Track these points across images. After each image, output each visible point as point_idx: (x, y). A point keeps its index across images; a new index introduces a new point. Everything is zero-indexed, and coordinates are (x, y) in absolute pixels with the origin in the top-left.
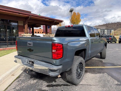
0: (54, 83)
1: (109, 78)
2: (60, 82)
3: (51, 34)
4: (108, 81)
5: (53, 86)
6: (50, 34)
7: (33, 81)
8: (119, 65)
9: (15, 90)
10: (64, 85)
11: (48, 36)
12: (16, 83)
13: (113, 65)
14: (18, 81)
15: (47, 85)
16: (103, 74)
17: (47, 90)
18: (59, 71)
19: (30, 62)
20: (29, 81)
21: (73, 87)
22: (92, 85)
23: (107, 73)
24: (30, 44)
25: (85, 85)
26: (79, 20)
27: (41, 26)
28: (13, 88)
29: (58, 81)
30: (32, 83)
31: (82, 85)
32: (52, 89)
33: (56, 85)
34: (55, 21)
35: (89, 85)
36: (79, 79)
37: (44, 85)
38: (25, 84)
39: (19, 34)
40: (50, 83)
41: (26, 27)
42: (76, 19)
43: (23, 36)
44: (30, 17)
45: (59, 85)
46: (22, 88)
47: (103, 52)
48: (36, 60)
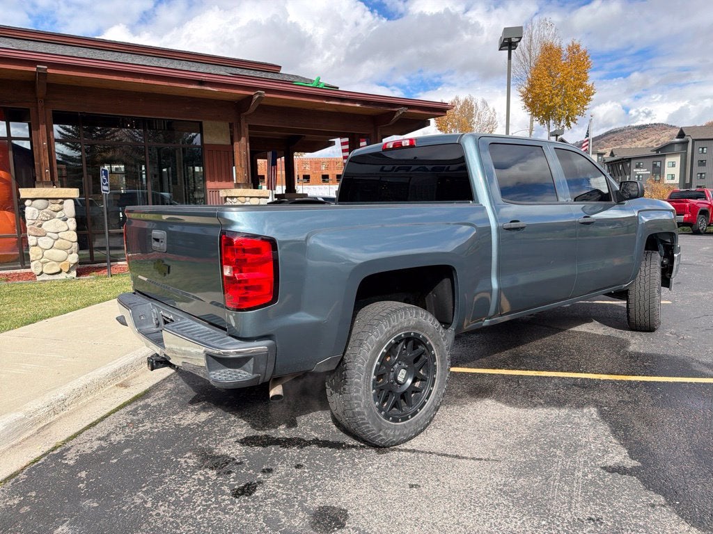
0: (281, 431)
5: (268, 442)
7: (193, 417)
9: (104, 444)
10: (325, 444)
12: (122, 418)
14: (134, 412)
15: (245, 436)
16: (570, 413)
17: (232, 456)
18: (252, 366)
19: (166, 322)
20: (177, 413)
21: (359, 458)
22: (466, 458)
23: (601, 407)
24: (157, 240)
25: (431, 453)
26: (582, 91)
27: (333, 144)
28: (101, 435)
29: (306, 423)
30: (185, 423)
31: (414, 451)
32: (255, 455)
33: (285, 442)
34: (396, 109)
35: (450, 456)
36: (396, 420)
37: (230, 437)
38: (155, 424)
39: (208, 191)
40: (262, 429)
41: (240, 153)
42: (562, 84)
43: (228, 199)
44: (257, 96)
45: (300, 443)
46: (133, 441)
47: (638, 290)
48: (181, 312)
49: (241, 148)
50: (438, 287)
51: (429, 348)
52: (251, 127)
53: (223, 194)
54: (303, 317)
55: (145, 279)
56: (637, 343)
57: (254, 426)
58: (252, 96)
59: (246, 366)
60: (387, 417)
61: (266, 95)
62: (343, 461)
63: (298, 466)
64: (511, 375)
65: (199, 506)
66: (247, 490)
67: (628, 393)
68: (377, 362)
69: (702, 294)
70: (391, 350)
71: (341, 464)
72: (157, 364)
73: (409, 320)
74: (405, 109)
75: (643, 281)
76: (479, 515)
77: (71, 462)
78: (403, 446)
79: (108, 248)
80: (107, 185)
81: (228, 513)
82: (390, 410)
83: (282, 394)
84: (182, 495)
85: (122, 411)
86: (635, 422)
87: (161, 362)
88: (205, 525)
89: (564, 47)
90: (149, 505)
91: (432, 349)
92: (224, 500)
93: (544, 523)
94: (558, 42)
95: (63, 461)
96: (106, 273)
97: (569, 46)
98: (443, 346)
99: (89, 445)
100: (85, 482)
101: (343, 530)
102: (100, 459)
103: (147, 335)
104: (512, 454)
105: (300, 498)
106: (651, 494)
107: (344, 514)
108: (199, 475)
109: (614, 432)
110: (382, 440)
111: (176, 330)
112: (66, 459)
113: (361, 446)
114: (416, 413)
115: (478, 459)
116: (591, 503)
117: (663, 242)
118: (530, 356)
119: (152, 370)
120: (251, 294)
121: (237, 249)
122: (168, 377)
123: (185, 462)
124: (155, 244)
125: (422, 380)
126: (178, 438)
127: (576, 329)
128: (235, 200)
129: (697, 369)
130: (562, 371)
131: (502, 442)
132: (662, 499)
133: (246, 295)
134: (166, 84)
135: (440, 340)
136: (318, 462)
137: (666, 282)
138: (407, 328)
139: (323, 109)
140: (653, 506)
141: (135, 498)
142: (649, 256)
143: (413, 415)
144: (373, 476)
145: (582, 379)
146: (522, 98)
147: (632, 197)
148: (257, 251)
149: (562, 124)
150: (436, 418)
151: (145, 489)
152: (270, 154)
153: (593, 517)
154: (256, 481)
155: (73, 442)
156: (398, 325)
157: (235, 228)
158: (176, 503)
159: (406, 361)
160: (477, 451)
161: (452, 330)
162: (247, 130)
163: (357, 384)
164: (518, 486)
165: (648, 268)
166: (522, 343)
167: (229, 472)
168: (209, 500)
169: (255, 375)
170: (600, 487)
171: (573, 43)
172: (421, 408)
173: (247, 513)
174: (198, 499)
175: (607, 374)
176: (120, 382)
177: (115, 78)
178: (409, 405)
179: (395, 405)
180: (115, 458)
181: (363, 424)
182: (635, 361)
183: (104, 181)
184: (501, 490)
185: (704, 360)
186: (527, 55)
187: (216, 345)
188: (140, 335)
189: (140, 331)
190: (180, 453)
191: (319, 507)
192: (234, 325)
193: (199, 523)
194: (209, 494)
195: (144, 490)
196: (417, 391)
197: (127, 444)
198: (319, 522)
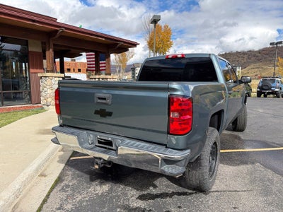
0: (152, 191)
1: (270, 174)
2: (167, 186)
3: (110, 74)
4: (271, 181)
6: (106, 74)
8: (277, 144)
10: (179, 194)
11: (103, 79)
12: (59, 194)
13: (266, 145)
14: (63, 190)
15: (138, 195)
17: (142, 207)
18: (184, 163)
20: (89, 188)
21: (200, 199)
22: (240, 191)
23: (259, 162)
24: (103, 98)
25: (225, 191)
26: (169, 43)
27: (81, 55)
28: (56, 206)
29: (161, 185)
30: (99, 192)
31: (218, 191)
32: (153, 205)
33: (160, 196)
34: (119, 43)
35: (233, 191)
37: (131, 197)
38: (83, 195)
39: (31, 74)
40: (143, 191)
41: (49, 56)
43: (43, 77)
44: (61, 31)
45: (168, 195)
46: (80, 207)
54: (198, 137)
58: (58, 31)
61: (65, 31)
63: (179, 207)
71: (196, 203)
74: (122, 43)
109: (275, 172)
113: (195, 193)
115: (244, 191)
124: (100, 101)
126: (103, 201)
162: (53, 46)
171: (166, 25)
192: (174, 143)
197: (78, 209)
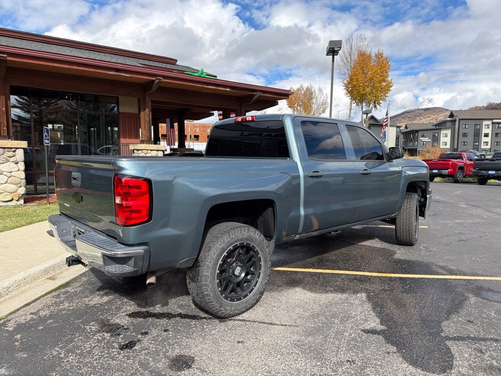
0: (157, 309)
2: (180, 307)
5: (147, 315)
7: (98, 299)
9: (34, 317)
10: (185, 317)
14: (58, 296)
15: (133, 311)
16: (349, 297)
17: (122, 324)
18: (133, 263)
19: (79, 234)
20: (87, 297)
21: (207, 325)
22: (277, 325)
23: (369, 293)
24: (75, 179)
25: (254, 321)
26: (384, 84)
27: (213, 114)
28: (33, 311)
29: (174, 304)
30: (92, 303)
31: (244, 320)
32: (138, 324)
33: (159, 315)
34: (255, 93)
35: (267, 323)
36: (232, 300)
37: (122, 312)
38: (71, 304)
39: (121, 145)
40: (144, 307)
41: (145, 119)
42: (371, 79)
43: (135, 151)
44: (157, 81)
45: (169, 316)
46: (55, 315)
47: (402, 218)
48: (89, 227)
49: (146, 116)
50: (265, 213)
51: (257, 253)
52: (152, 101)
53: (131, 147)
54: (170, 231)
55: (68, 205)
56: (401, 253)
57: (139, 306)
58: (154, 81)
59: (129, 263)
60: (226, 298)
61: (163, 80)
62: (196, 327)
63: (166, 331)
64: (315, 273)
65: (96, 355)
66: (130, 345)
67: (388, 284)
68: (220, 262)
69: (448, 222)
70: (230, 254)
71: (194, 329)
72: (72, 262)
73: (243, 234)
74: (261, 94)
75: (405, 213)
76: (279, 359)
77: (11, 329)
78: (237, 318)
79: (47, 184)
80: (48, 139)
81: (115, 360)
82: (229, 294)
83: (155, 283)
84: (86, 349)
85: (49, 295)
86: (388, 302)
87: (75, 261)
88: (99, 367)
89: (373, 55)
90: (62, 355)
91: (259, 254)
92: (113, 352)
93: (319, 363)
94: (369, 50)
95: (5, 328)
96: (46, 201)
97: (376, 54)
98: (266, 252)
99: (24, 317)
100: (20, 341)
101: (190, 370)
102: (31, 327)
103: (66, 242)
104: (307, 322)
105: (164, 350)
106: (389, 346)
107: (192, 359)
108: (98, 336)
109: (374, 309)
110: (223, 313)
111: (84, 239)
112: (7, 327)
113: (209, 318)
114: (247, 295)
115: (284, 325)
116: (351, 351)
117: (420, 187)
118: (330, 261)
119: (69, 266)
120: (134, 215)
121: (125, 186)
122: (84, 273)
123: (90, 328)
124: (73, 182)
125: (252, 274)
126: (86, 313)
127: (363, 243)
128: (140, 152)
129: (435, 270)
130: (349, 270)
131: (302, 314)
132: (395, 349)
133: (131, 216)
134: (93, 70)
135: (265, 248)
136: (179, 328)
137: (422, 213)
138: (241, 240)
139: (204, 91)
140: (388, 353)
141: (53, 351)
142: (410, 196)
143: (245, 297)
144: (215, 336)
145: (361, 275)
146: (344, 88)
147: (397, 158)
148: (138, 187)
149: (371, 106)
150: (261, 299)
151: (61, 345)
152: (168, 120)
153: (350, 359)
154: (136, 340)
155: (13, 316)
156: (235, 237)
157: (124, 172)
158: (81, 354)
159: (241, 261)
160: (285, 320)
161: (273, 242)
162: (150, 103)
163: (206, 275)
164: (307, 341)
165: (409, 204)
166: (326, 252)
167: (119, 335)
168: (104, 352)
169: (135, 269)
170: (358, 342)
171: (378, 52)
172: (250, 292)
173: (128, 359)
174: (96, 351)
175: (378, 272)
176: (49, 276)
177: (56, 65)
178: (243, 290)
179: (233, 290)
180: (41, 326)
181: (210, 302)
182: (397, 265)
183: (46, 136)
184: (295, 344)
185: (440, 264)
186: (349, 59)
187: (109, 249)
188: (62, 243)
189: (62, 240)
190: (87, 322)
191: (176, 356)
192: (121, 236)
193: (95, 366)
194: (104, 348)
195: (59, 346)
196: (248, 281)
197: (51, 317)
198: (175, 365)
